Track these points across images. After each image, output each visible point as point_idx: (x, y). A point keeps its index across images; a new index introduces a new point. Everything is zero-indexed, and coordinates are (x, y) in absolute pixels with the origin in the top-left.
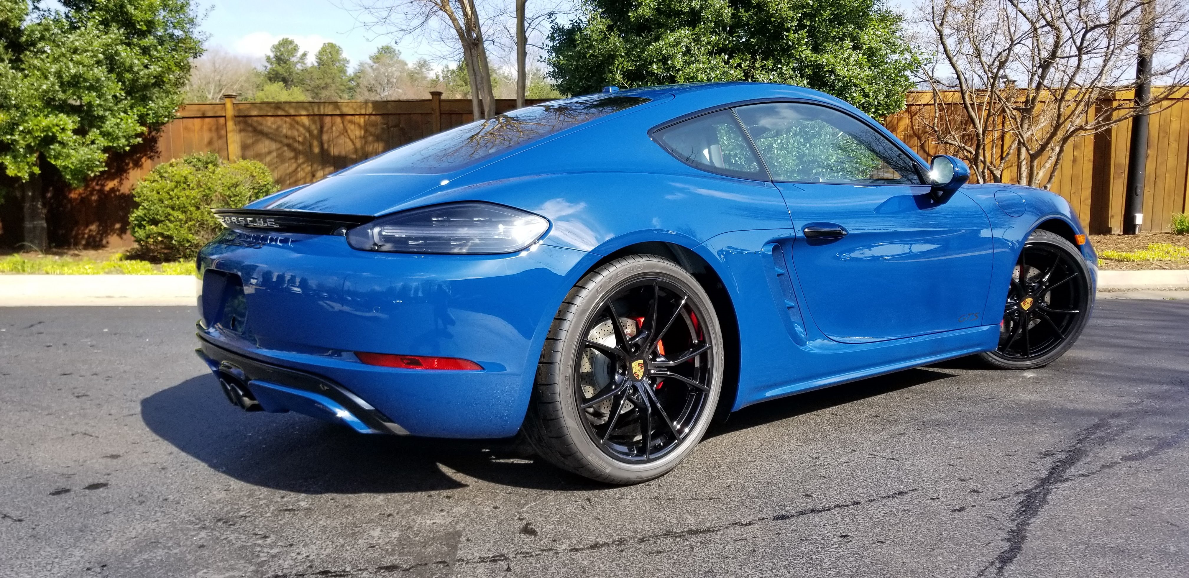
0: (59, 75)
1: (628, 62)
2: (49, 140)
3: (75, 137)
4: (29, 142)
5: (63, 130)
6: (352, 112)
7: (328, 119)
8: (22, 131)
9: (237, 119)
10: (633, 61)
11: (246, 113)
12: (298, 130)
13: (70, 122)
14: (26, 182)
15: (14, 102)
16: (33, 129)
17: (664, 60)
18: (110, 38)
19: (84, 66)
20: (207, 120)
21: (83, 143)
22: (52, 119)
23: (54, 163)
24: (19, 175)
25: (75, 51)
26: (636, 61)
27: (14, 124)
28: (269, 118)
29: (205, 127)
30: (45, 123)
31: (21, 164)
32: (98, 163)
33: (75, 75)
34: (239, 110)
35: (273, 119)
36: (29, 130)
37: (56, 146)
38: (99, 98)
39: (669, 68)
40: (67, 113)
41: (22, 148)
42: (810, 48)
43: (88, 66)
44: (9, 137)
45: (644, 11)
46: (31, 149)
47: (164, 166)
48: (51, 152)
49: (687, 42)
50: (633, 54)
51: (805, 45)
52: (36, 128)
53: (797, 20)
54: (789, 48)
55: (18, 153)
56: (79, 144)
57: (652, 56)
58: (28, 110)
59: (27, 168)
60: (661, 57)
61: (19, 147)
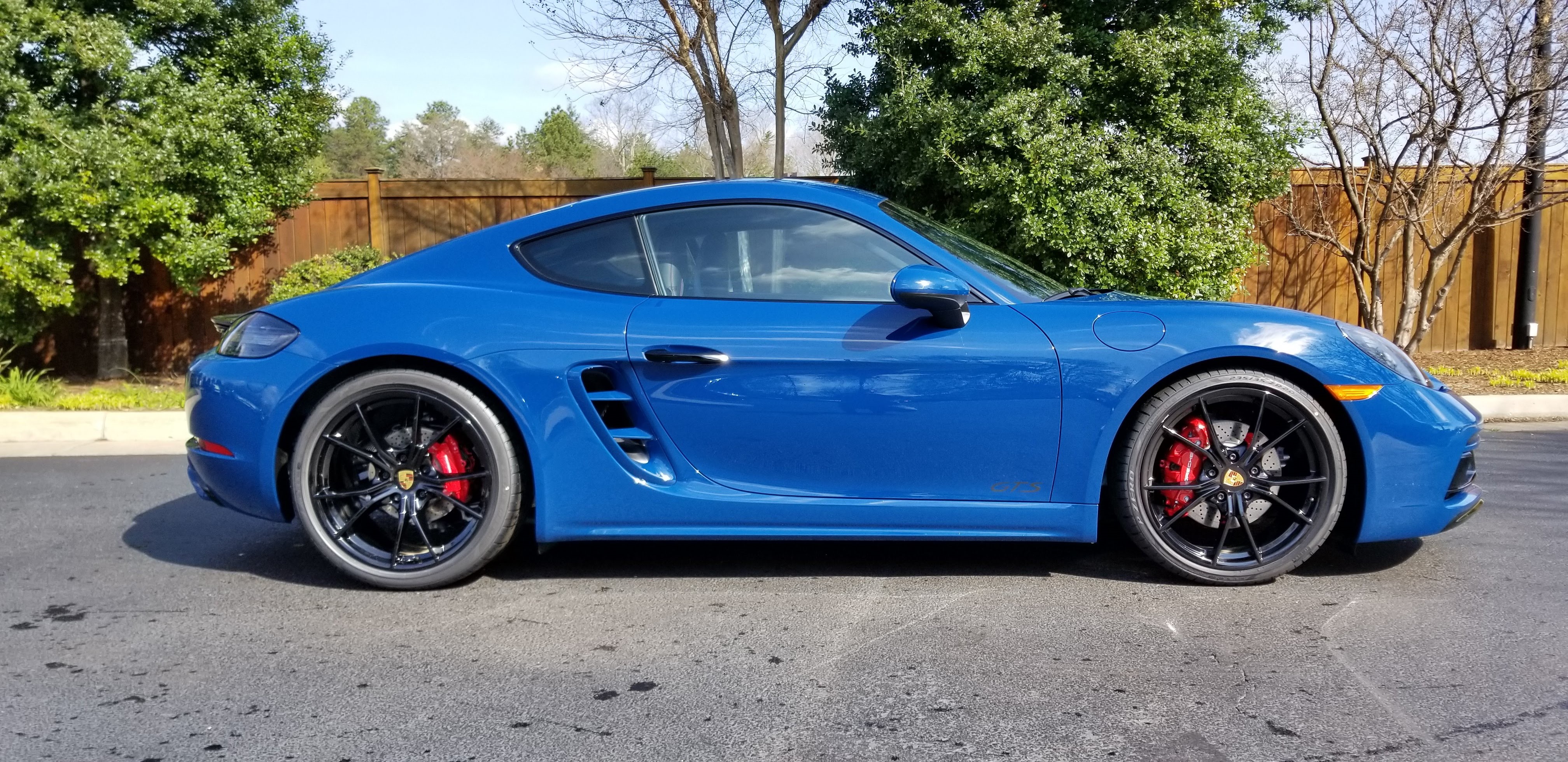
0: (177, 141)
2: (157, 230)
3: (192, 225)
4: (134, 231)
5: (178, 215)
6: (539, 194)
7: (506, 203)
8: (126, 217)
9: (383, 201)
11: (397, 194)
12: (466, 217)
13: (185, 204)
14: (124, 285)
15: (113, 178)
16: (139, 215)
17: (1006, 131)
18: (239, 93)
19: (210, 130)
20: (344, 202)
21: (204, 233)
22: (165, 201)
23: (161, 260)
24: (116, 275)
25: (196, 110)
26: (968, 132)
27: (110, 207)
28: (427, 200)
29: (341, 213)
30: (155, 205)
31: (119, 261)
32: (223, 260)
33: (198, 143)
34: (388, 190)
35: (432, 201)
36: (134, 215)
37: (169, 238)
38: (227, 173)
39: (1013, 140)
40: (181, 192)
41: (124, 239)
42: (1181, 115)
43: (214, 130)
44: (104, 224)
45: (972, 67)
46: (133, 242)
47: (306, 265)
48: (160, 246)
49: (1034, 107)
50: (964, 122)
51: (1177, 111)
52: (143, 212)
53: (1169, 80)
54: (1155, 115)
55: (115, 247)
56: (198, 234)
57: (990, 125)
58: (133, 189)
59: (126, 267)
60: (1002, 127)
61: (118, 238)
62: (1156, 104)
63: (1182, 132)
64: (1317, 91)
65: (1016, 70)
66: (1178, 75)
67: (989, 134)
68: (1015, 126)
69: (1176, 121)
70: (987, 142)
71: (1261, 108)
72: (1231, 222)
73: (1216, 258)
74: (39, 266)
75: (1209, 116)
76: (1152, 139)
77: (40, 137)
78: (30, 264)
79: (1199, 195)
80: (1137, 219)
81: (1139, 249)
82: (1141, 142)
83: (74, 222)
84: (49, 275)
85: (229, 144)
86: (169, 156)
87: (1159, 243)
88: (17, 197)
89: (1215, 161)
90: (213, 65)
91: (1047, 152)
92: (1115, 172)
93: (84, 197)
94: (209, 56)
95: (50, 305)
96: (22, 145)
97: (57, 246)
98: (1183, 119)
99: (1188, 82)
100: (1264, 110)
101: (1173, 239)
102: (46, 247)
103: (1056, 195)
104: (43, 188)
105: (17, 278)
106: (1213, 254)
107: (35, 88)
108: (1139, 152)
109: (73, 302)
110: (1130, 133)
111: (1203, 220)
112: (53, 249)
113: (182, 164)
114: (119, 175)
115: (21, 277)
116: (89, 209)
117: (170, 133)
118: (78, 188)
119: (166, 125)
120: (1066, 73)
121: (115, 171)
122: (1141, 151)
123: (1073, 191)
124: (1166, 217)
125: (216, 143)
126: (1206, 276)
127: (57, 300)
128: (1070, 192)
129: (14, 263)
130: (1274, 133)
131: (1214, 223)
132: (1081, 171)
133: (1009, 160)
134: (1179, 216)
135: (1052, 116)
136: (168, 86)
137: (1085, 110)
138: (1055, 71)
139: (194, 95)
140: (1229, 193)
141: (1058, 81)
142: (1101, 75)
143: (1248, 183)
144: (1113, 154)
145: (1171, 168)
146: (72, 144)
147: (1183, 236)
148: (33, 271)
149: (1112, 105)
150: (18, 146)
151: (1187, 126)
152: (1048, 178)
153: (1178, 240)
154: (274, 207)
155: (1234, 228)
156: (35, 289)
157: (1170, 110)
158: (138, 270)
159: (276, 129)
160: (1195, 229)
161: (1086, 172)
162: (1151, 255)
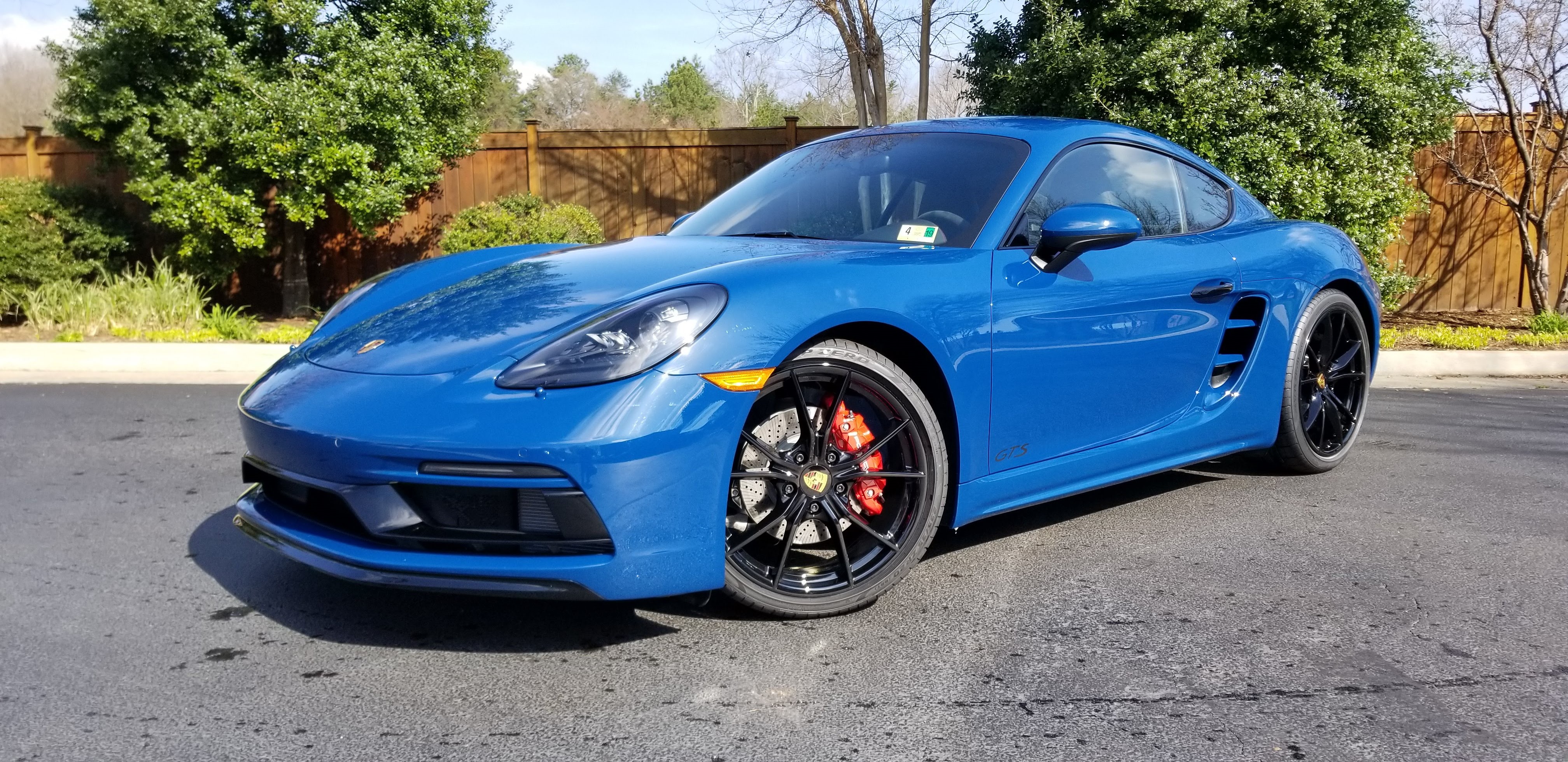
0: (359, 93)
1: (1107, 76)
2: (342, 176)
3: (371, 173)
4: (320, 178)
5: (359, 164)
6: (683, 144)
7: (650, 152)
8: (313, 165)
9: (541, 151)
10: (1114, 75)
11: (551, 144)
12: (616, 166)
13: (364, 152)
14: (311, 229)
15: (301, 128)
16: (325, 162)
17: (1159, 75)
18: (414, 47)
19: (389, 82)
20: (502, 152)
21: (382, 180)
22: (346, 149)
23: (343, 205)
24: (303, 219)
25: (375, 63)
26: (1119, 76)
27: (298, 155)
28: (581, 150)
30: (339, 154)
31: (306, 206)
32: (400, 206)
33: (377, 95)
34: (545, 140)
35: (586, 151)
36: (321, 163)
37: (351, 185)
38: (403, 124)
39: (1165, 84)
40: (360, 141)
41: (311, 186)
42: (1342, 59)
43: (392, 83)
44: (293, 172)
45: (1124, 10)
46: (319, 188)
47: (473, 211)
48: (342, 192)
49: (1188, 50)
50: (1115, 67)
51: (1337, 55)
52: (329, 160)
53: (1331, 23)
54: (1314, 59)
55: (303, 193)
56: (377, 181)
57: (1143, 69)
58: (319, 138)
59: (312, 211)
60: (1155, 71)
61: (306, 185)
62: (1316, 48)
63: (1343, 76)
64: (1486, 33)
65: (1170, 14)
66: (1340, 17)
67: (1141, 78)
68: (1169, 70)
69: (1337, 64)
70: (1139, 87)
71: (1425, 50)
72: (1391, 168)
73: (1374, 206)
74: (235, 210)
75: (1371, 60)
76: (1310, 83)
77: (235, 89)
78: (227, 209)
79: (1359, 141)
80: (1292, 166)
81: (1294, 196)
82: (1299, 86)
83: (266, 170)
84: (243, 219)
85: (405, 95)
86: (352, 107)
87: (1316, 190)
88: (215, 146)
89: (1376, 106)
90: (389, 20)
91: (1201, 96)
92: (1271, 117)
93: (275, 146)
94: (386, 12)
95: (244, 246)
96: (219, 97)
97: (250, 192)
98: (1344, 62)
99: (1349, 25)
100: (1429, 53)
101: (1330, 186)
102: (240, 193)
103: (1209, 140)
104: (239, 137)
105: (216, 221)
106: (1371, 202)
107: (231, 43)
108: (1296, 96)
109: (264, 245)
110: (1286, 77)
111: (1362, 167)
112: (247, 195)
113: (363, 115)
114: (306, 125)
115: (219, 220)
116: (279, 157)
117: (352, 85)
118: (270, 137)
119: (348, 78)
120: (1222, 16)
121: (304, 122)
122: (1298, 95)
123: (1227, 137)
124: (1322, 164)
125: (394, 95)
126: (1363, 224)
127: (251, 242)
128: (1224, 138)
129: (213, 207)
130: (1440, 76)
131: (1373, 169)
132: (1235, 116)
133: (1162, 105)
134: (1337, 162)
135: (1207, 60)
136: (350, 41)
137: (1240, 53)
138: (1211, 14)
139: (373, 49)
140: (1390, 139)
141: (1213, 24)
142: (1258, 18)
143: (1410, 128)
144: (1269, 98)
145: (1330, 113)
146: (264, 95)
147: (1340, 183)
148: (229, 214)
149: (1269, 48)
150: (216, 98)
151: (1347, 70)
152: (1201, 123)
153: (1335, 187)
154: (443, 157)
155: (1395, 175)
156: (231, 231)
157: (1330, 53)
158: (323, 214)
159: (445, 81)
160: (1355, 175)
161: (1242, 117)
162: (1307, 202)
